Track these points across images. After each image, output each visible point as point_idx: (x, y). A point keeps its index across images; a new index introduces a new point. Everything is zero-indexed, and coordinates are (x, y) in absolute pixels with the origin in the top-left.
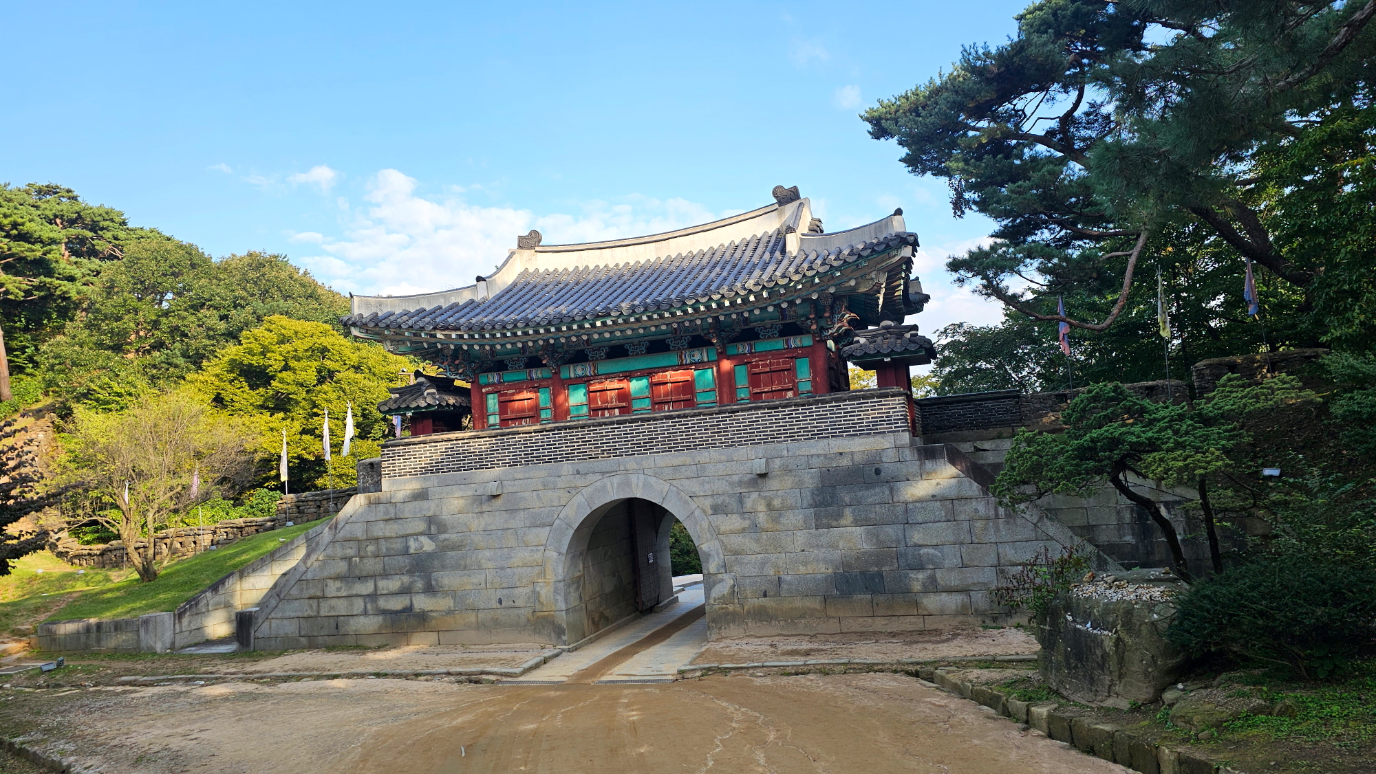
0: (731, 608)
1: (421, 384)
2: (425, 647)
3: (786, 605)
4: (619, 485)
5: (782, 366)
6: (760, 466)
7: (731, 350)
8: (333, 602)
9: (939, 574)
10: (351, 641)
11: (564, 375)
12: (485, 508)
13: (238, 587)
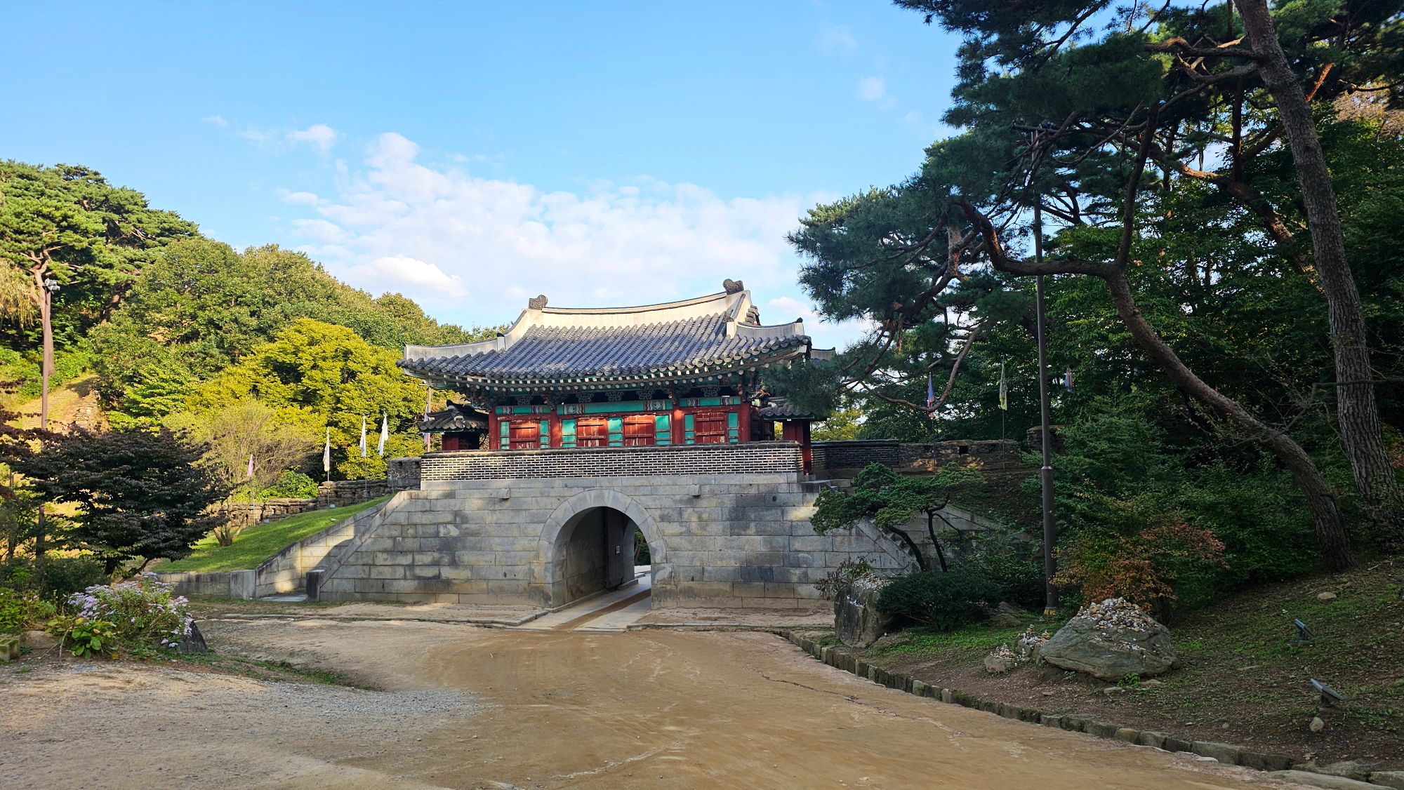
0: (668, 587)
1: (451, 411)
2: (449, 605)
3: (707, 587)
4: (595, 497)
5: (718, 418)
6: (694, 490)
7: (683, 404)
8: (381, 569)
9: (810, 571)
10: (393, 597)
11: (559, 412)
12: (497, 507)
13: (299, 554)
